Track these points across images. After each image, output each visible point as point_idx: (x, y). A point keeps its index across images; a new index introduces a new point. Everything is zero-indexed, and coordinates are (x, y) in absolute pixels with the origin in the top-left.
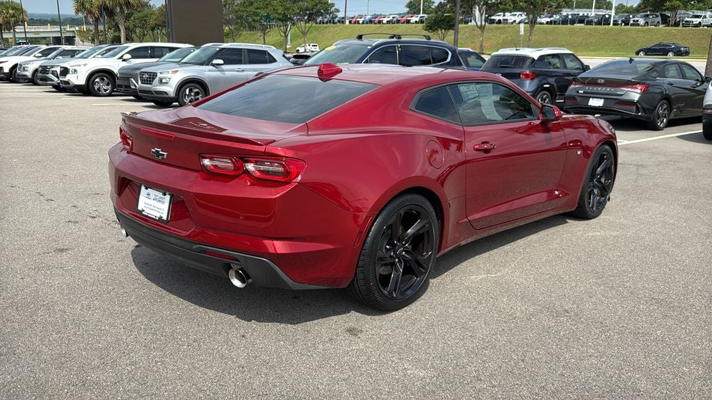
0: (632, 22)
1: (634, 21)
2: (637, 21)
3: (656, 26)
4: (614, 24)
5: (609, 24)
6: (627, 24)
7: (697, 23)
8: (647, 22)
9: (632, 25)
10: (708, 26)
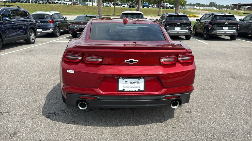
0: (38, 2)
1: (39, 2)
2: (40, 2)
3: (46, 4)
4: (32, 3)
5: (30, 3)
6: (36, 3)
7: (60, 3)
8: (43, 2)
9: (38, 3)
10: (63, 4)
